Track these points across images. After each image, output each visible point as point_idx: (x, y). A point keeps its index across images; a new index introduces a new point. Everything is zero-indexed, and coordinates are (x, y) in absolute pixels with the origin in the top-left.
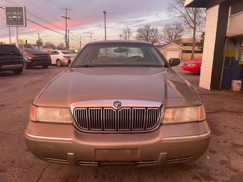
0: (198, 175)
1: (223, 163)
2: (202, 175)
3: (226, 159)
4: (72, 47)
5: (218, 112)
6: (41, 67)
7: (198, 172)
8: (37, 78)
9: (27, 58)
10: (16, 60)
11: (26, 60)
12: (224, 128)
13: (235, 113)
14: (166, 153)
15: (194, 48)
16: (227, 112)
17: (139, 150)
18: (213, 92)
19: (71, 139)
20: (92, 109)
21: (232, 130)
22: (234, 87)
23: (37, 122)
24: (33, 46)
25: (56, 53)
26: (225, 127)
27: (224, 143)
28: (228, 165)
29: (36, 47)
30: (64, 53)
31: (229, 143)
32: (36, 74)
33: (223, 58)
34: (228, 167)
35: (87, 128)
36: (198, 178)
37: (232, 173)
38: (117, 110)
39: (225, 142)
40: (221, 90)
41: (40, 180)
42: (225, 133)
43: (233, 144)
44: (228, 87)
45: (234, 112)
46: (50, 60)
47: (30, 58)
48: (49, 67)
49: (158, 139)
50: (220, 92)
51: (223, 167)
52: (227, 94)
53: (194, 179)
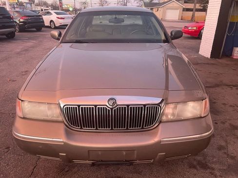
0: (195, 163)
1: (220, 148)
2: (199, 163)
3: (223, 144)
4: (67, 5)
5: (217, 86)
6: (35, 29)
7: (195, 160)
8: (30, 43)
9: (18, 19)
10: (6, 24)
11: (18, 22)
12: (223, 106)
13: (235, 88)
14: (164, 153)
15: (195, 6)
16: (227, 85)
17: (136, 152)
18: (214, 61)
19: (62, 140)
20: (84, 106)
21: (231, 109)
22: (235, 54)
23: (24, 118)
24: (25, 4)
25: (48, 13)
26: (224, 104)
27: (222, 125)
28: (226, 151)
29: (29, 6)
30: (57, 13)
31: (227, 125)
32: (30, 39)
33: (227, 22)
34: (225, 153)
35: (79, 127)
36: (194, 167)
37: (229, 161)
38: (112, 109)
39: (223, 123)
40: (221, 59)
41: (35, 169)
42: (224, 112)
43: (231, 125)
44: (228, 54)
45: (234, 86)
46: (43, 22)
47: (22, 20)
48: (43, 29)
49: (156, 140)
50: (220, 61)
51: (221, 153)
52: (227, 63)
53: (190, 167)
